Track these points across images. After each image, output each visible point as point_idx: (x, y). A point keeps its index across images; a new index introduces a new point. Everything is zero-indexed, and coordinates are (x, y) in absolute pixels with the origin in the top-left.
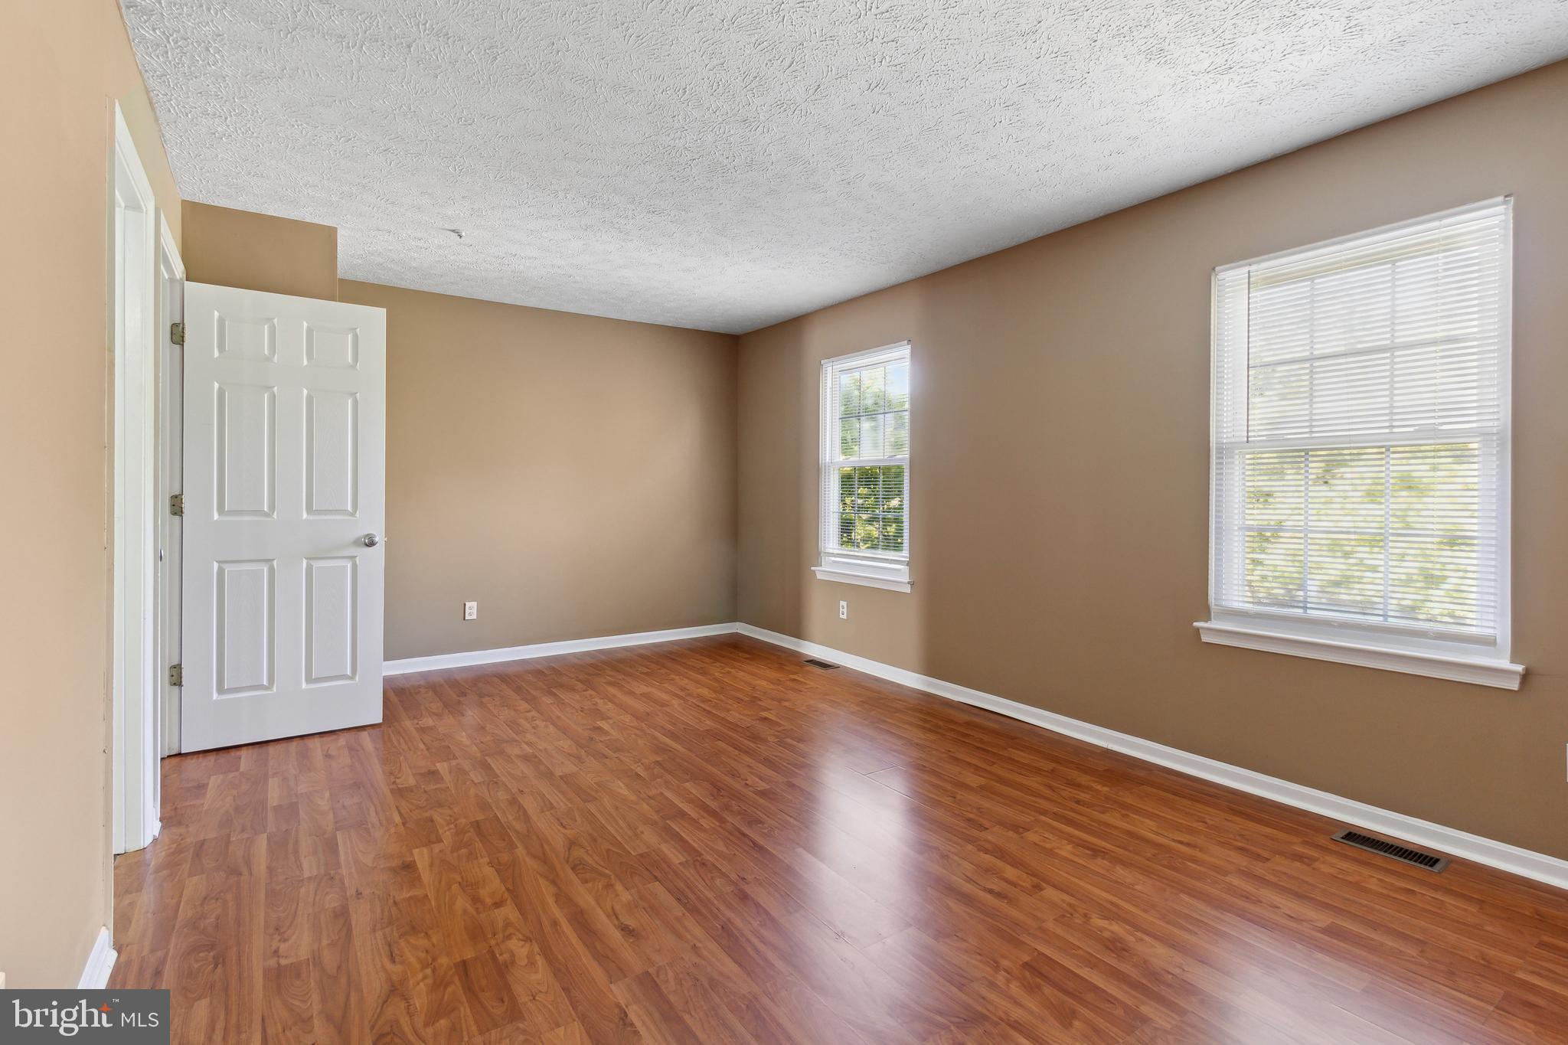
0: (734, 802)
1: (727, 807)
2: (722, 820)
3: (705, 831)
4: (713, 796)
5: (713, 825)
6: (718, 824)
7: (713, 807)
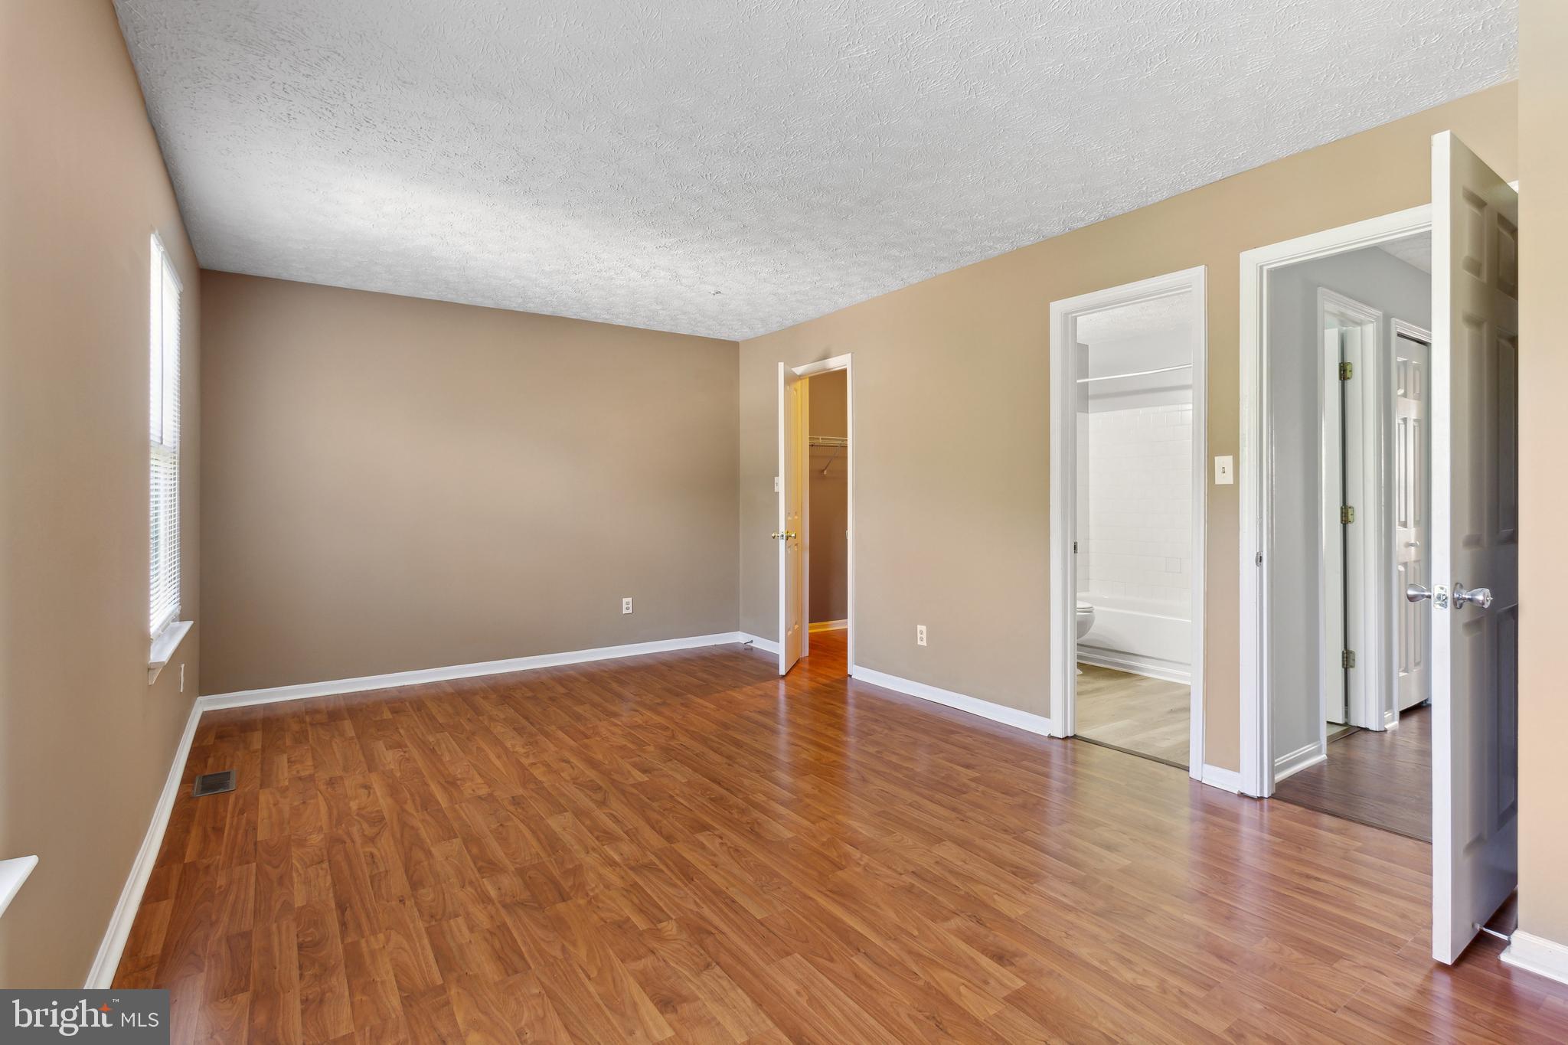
0: (736, 817)
1: (743, 812)
2: (747, 800)
3: (761, 792)
4: (758, 823)
5: (755, 795)
6: (750, 797)
7: (756, 811)
